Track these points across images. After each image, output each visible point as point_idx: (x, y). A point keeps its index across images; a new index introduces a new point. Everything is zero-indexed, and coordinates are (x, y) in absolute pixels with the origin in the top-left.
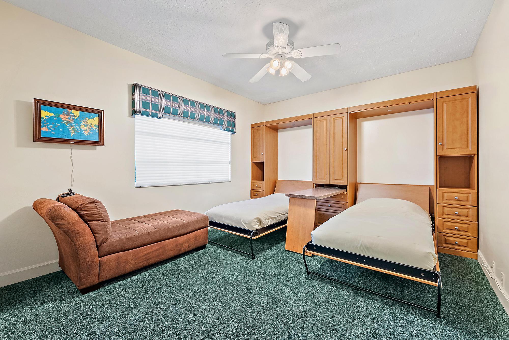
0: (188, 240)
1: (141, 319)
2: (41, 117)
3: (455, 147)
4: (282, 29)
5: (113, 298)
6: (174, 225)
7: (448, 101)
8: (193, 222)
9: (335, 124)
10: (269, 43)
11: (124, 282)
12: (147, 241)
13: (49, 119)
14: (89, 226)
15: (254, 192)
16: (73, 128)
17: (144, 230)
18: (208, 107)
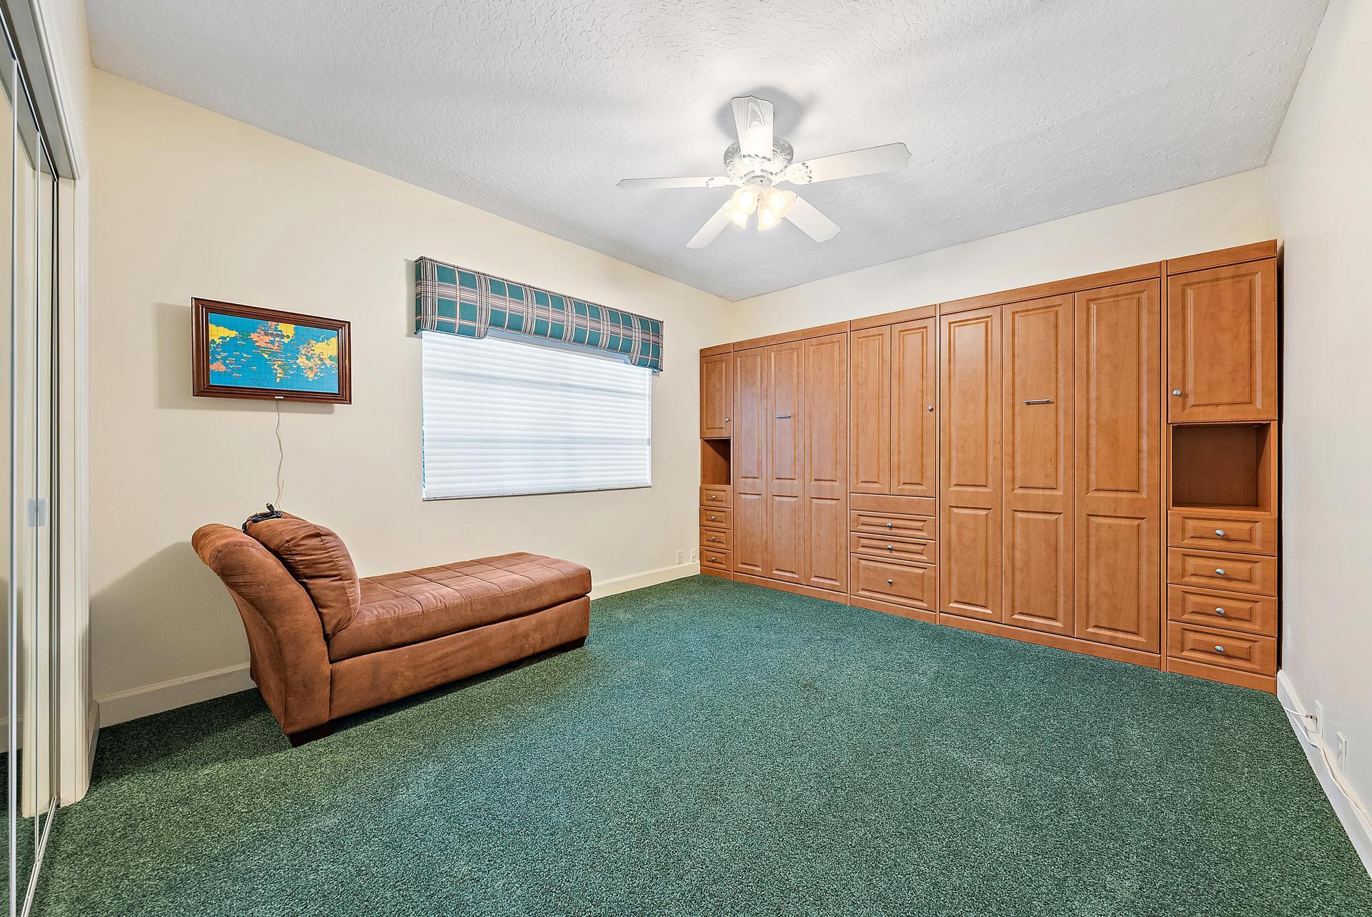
0: (541, 626)
1: (416, 813)
2: (210, 339)
3: (1217, 401)
4: (756, 112)
5: (358, 759)
6: (508, 590)
7: (1199, 283)
8: (553, 583)
9: (903, 346)
10: (730, 150)
11: (388, 719)
12: (442, 627)
13: (227, 344)
14: (308, 590)
15: (708, 512)
16: (280, 363)
17: (436, 600)
18: (595, 311)
